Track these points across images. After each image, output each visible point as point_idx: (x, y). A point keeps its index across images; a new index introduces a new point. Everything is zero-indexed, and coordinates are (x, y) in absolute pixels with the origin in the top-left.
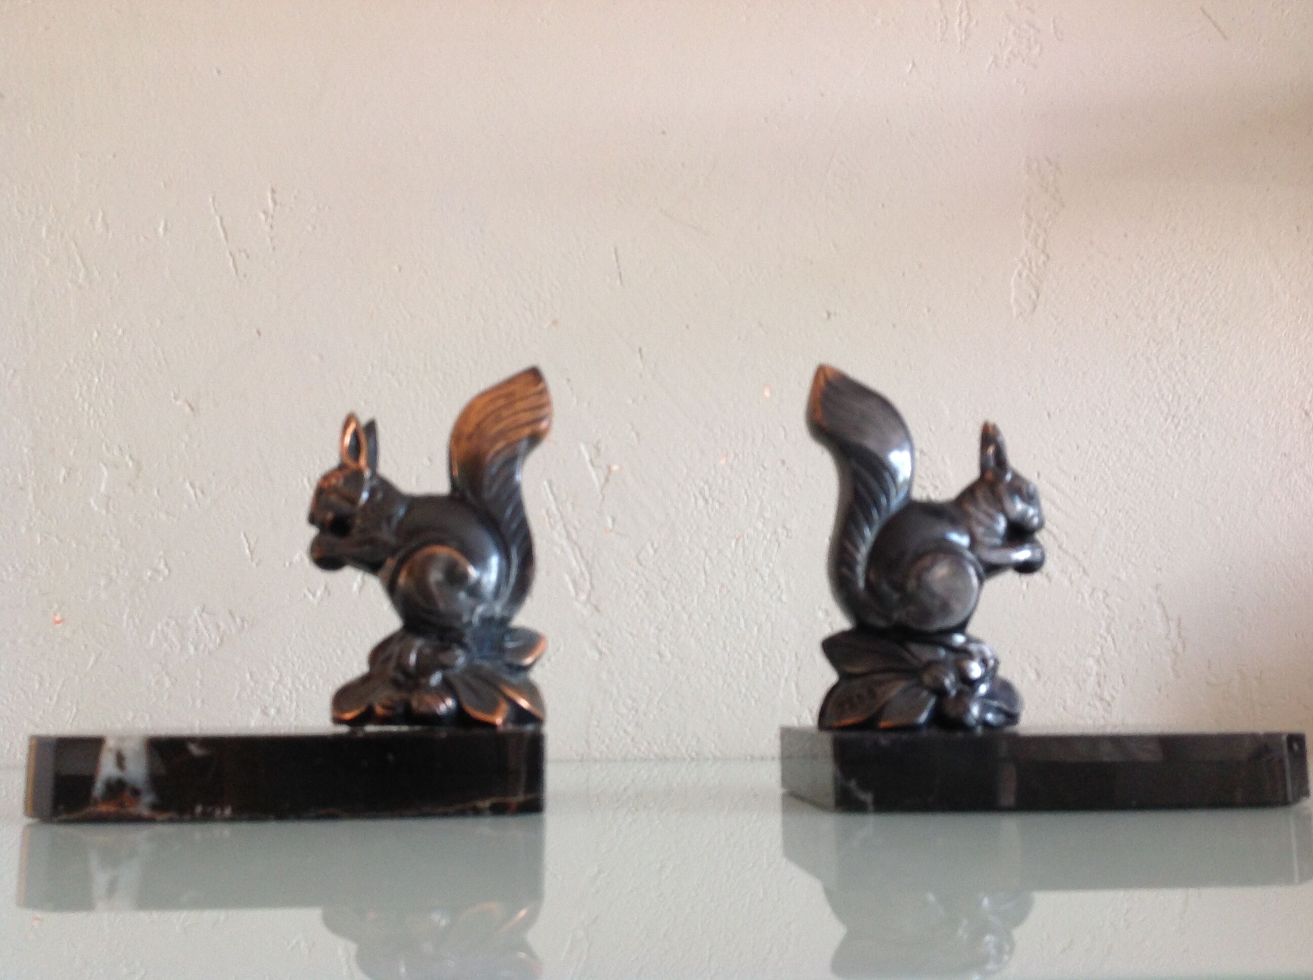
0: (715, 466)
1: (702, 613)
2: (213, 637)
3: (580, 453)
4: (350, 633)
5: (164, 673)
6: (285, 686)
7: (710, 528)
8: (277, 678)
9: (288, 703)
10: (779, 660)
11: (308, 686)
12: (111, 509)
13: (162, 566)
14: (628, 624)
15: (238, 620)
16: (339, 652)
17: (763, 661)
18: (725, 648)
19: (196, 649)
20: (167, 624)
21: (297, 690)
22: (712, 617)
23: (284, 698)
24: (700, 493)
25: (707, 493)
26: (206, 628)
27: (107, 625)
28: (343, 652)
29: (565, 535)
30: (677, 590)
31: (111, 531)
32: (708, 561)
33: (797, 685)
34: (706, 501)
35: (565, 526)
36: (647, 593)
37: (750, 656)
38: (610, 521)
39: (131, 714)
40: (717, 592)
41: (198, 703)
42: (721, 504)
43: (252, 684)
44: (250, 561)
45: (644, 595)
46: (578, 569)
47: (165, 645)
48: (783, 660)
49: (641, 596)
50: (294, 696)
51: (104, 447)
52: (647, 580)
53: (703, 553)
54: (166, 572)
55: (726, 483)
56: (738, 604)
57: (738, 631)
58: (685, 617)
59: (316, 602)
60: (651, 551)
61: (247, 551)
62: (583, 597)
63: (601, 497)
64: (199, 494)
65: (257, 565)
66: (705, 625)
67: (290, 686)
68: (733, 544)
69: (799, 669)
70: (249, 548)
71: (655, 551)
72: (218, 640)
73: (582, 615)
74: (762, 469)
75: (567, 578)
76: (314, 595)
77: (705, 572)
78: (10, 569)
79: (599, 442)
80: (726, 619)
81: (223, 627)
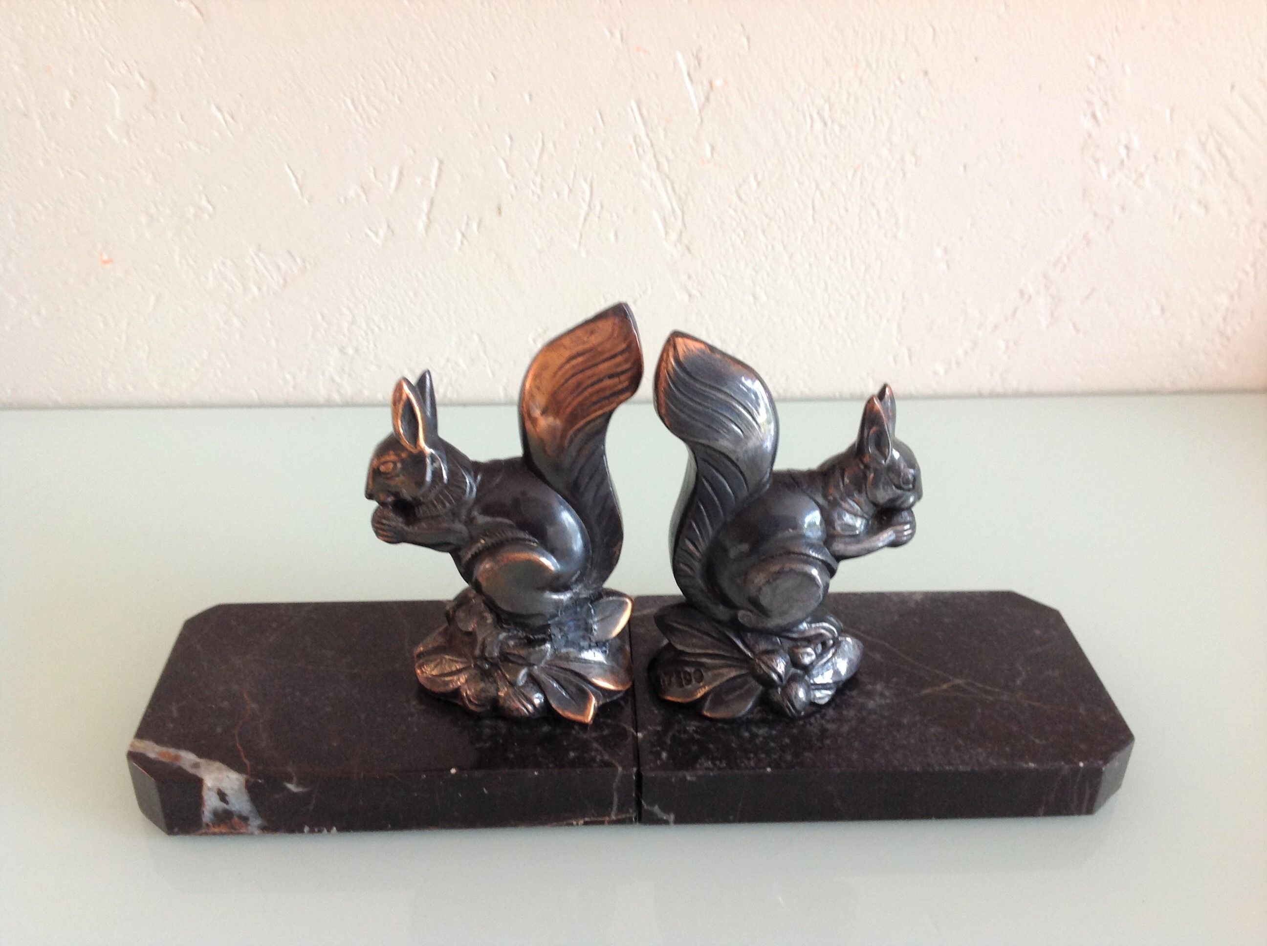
0: (840, 80)
1: (804, 253)
2: (275, 277)
3: (676, 64)
4: (420, 275)
5: (231, 313)
6: (359, 327)
7: (826, 157)
8: (350, 319)
10: (884, 301)
11: (382, 326)
12: (133, 138)
13: (204, 203)
14: (722, 266)
15: (298, 260)
16: (412, 295)
17: (866, 303)
18: (826, 287)
19: (259, 289)
20: (224, 264)
21: (373, 332)
22: (816, 257)
23: (360, 339)
24: (818, 113)
25: (826, 115)
26: (266, 268)
27: (160, 266)
28: (415, 294)
29: (655, 166)
30: (779, 228)
31: (140, 164)
32: (818, 193)
33: (899, 325)
34: (825, 124)
35: (655, 156)
36: (745, 232)
37: (853, 297)
38: (708, 149)
39: (205, 354)
40: (825, 230)
41: (273, 343)
42: (841, 126)
43: (324, 324)
44: (301, 197)
45: (742, 234)
46: (669, 206)
47: (226, 285)
48: (888, 300)
49: (739, 236)
50: (371, 337)
51: (107, 64)
52: (746, 218)
53: (814, 186)
54: (210, 208)
55: (852, 100)
56: (847, 243)
57: (843, 271)
58: (786, 257)
59: (378, 242)
60: (754, 184)
61: (296, 187)
62: (674, 236)
63: (699, 120)
64: (229, 119)
65: (310, 201)
66: (807, 265)
67: (364, 327)
68: (850, 177)
69: (904, 309)
70: (297, 182)
71: (759, 184)
72: (281, 281)
73: (672, 255)
74: (898, 83)
75: (656, 216)
76: (376, 234)
77: (814, 208)
78: (40, 207)
79: (700, 49)
80: (831, 259)
81: (283, 266)
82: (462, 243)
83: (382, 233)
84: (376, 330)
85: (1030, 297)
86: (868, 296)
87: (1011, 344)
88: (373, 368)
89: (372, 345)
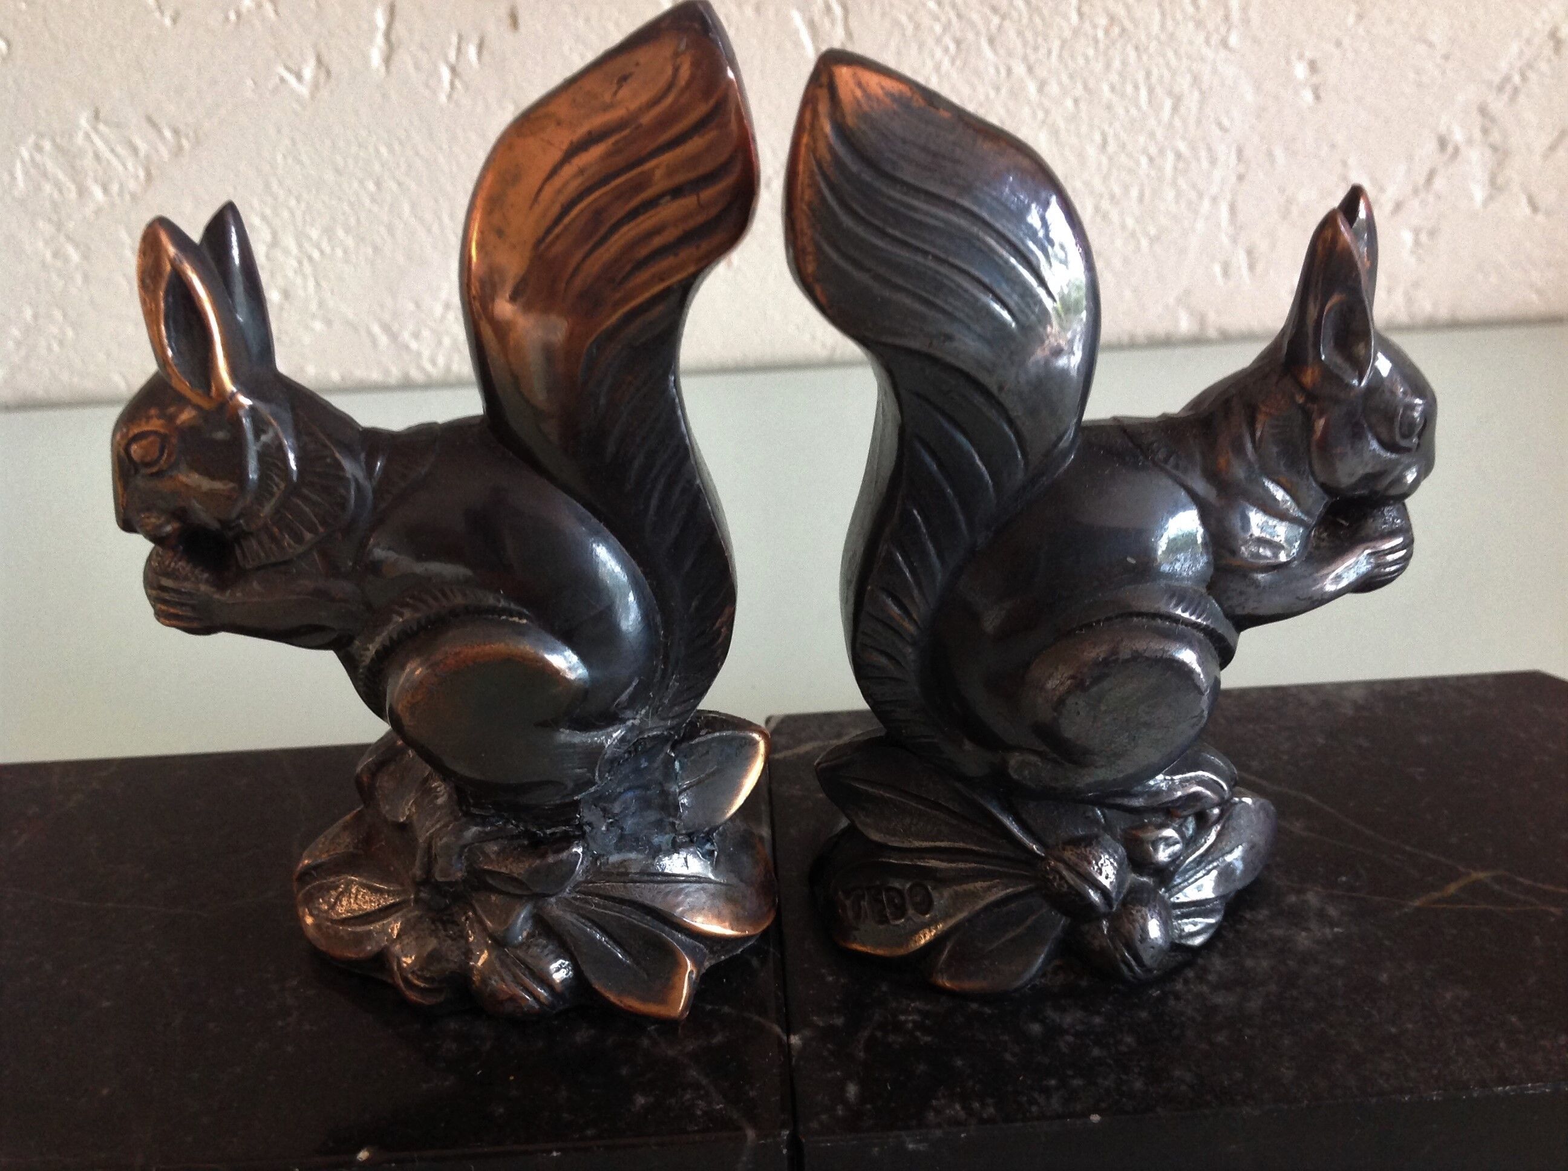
1: (1065, 78)
2: (130, 165)
4: (383, 150)
5: (62, 239)
6: (286, 252)
8: (268, 237)
9: (299, 281)
10: (1205, 164)
11: (328, 250)
16: (371, 186)
17: (1175, 168)
18: (1105, 143)
19: (105, 190)
20: (38, 148)
21: (310, 258)
22: (1086, 87)
23: (291, 274)
26: (113, 151)
28: (378, 184)
30: (1020, 34)
33: (1233, 209)
36: (958, 43)
37: (1151, 159)
39: (28, 313)
40: (1100, 34)
44: (157, 14)
45: (952, 47)
47: (48, 188)
48: (1213, 161)
49: (946, 50)
50: (308, 268)
52: (959, 16)
56: (1139, 57)
57: (1133, 111)
58: (1032, 88)
59: (304, 90)
65: (174, 20)
66: (1069, 103)
69: (1241, 178)
72: (142, 174)
76: (299, 77)
80: (1113, 89)
81: (143, 147)
82: (452, 84)
83: (308, 73)
84: (316, 255)
85: (1457, 150)
86: (1179, 156)
87: (1424, 238)
88: (318, 326)
89: (311, 284)
